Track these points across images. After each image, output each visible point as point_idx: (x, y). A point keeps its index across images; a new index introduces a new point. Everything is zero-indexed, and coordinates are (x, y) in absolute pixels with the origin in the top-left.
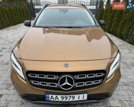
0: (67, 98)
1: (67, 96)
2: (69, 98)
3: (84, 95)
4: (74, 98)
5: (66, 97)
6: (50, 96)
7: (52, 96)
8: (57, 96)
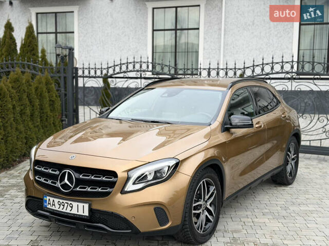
0: (64, 206)
1: (65, 201)
2: (66, 205)
3: (84, 204)
4: (72, 207)
5: (63, 204)
6: (48, 198)
7: (49, 199)
8: (53, 201)
